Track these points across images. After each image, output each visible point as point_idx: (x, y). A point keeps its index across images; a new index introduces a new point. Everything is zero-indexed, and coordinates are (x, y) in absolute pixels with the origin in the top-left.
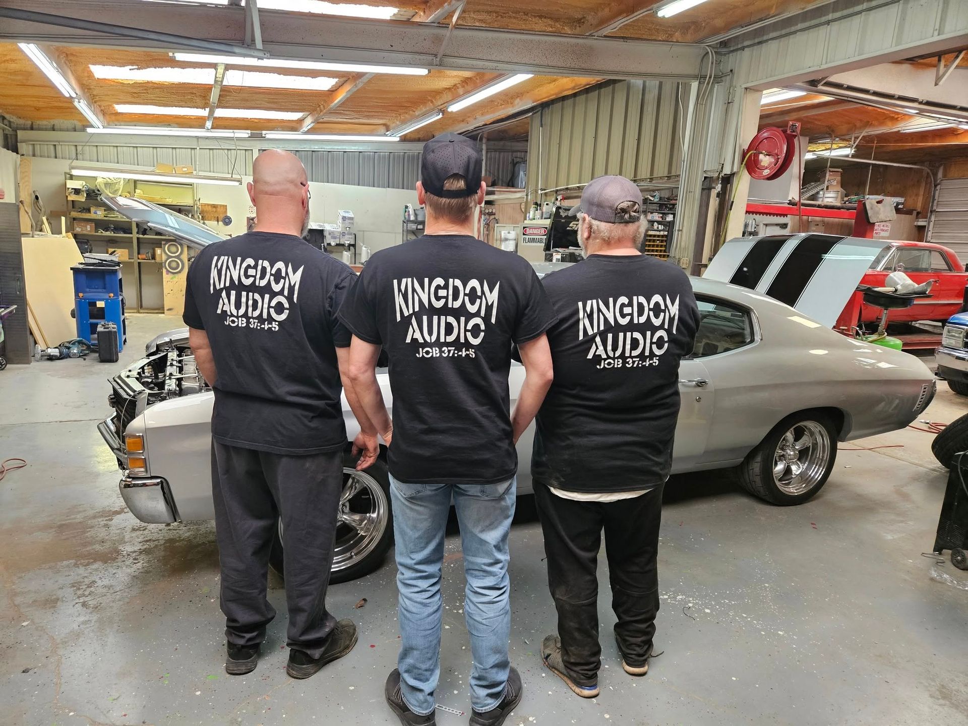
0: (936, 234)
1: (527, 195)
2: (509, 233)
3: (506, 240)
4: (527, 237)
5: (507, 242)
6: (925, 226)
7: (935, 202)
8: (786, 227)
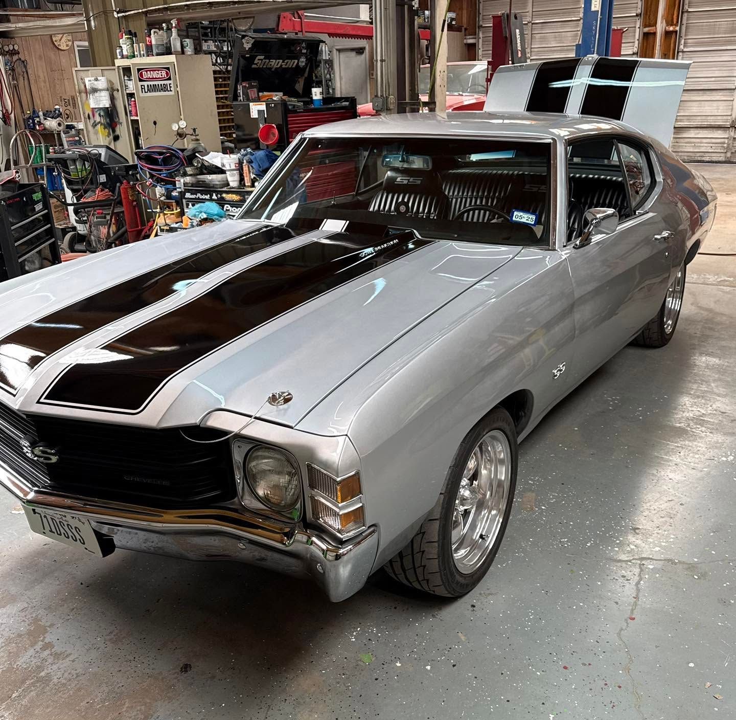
0: (486, 52)
1: (88, 20)
2: (96, 80)
3: (95, 90)
4: (145, 84)
5: (97, 94)
6: (475, 43)
7: (481, 16)
8: (363, 53)
